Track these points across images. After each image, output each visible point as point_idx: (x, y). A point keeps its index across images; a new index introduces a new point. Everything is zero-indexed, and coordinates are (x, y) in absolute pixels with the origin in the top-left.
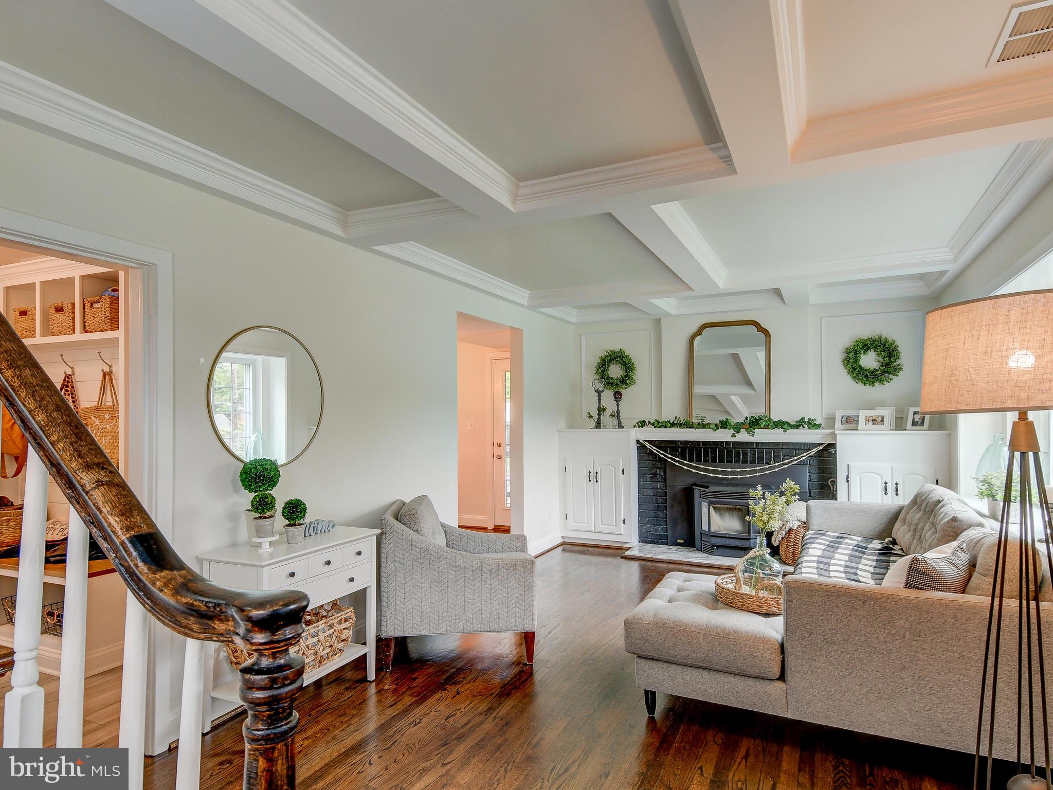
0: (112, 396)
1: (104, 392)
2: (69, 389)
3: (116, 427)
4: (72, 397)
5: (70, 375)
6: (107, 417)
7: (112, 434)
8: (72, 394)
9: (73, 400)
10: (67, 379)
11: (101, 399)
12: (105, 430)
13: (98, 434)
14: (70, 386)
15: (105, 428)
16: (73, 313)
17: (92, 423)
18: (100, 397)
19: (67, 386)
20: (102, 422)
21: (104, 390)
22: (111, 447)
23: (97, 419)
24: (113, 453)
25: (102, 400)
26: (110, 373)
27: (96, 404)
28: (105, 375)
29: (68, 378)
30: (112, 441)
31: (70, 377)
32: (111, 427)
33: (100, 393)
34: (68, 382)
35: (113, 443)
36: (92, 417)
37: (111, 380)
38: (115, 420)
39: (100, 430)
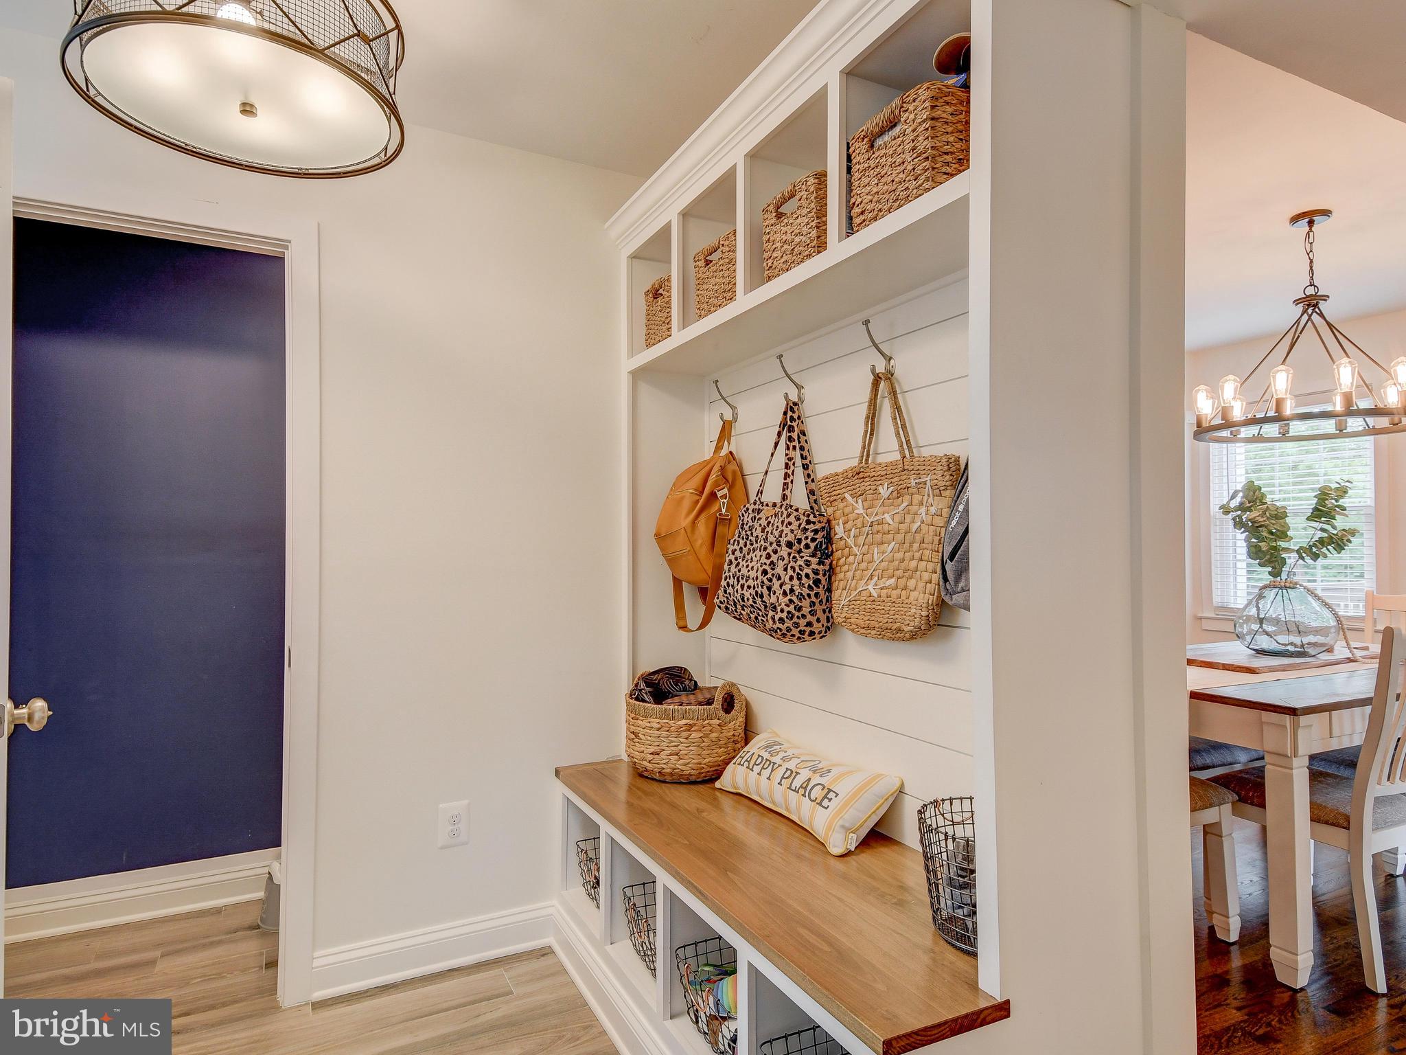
0: (898, 434)
1: (872, 430)
2: (795, 435)
3: (908, 518)
4: (802, 455)
5: (795, 404)
6: (884, 491)
7: (900, 537)
8: (802, 448)
9: (805, 462)
10: (790, 413)
11: (866, 449)
12: (880, 527)
13: (861, 539)
14: (796, 429)
15: (880, 523)
16: (822, 199)
17: (847, 510)
18: (865, 442)
19: (791, 429)
20: (872, 506)
21: (872, 424)
22: (899, 573)
23: (860, 501)
24: (905, 588)
25: (868, 451)
26: (889, 375)
27: (855, 462)
28: (877, 380)
29: (792, 410)
30: (899, 556)
31: (795, 408)
32: (897, 518)
33: (866, 432)
34: (792, 419)
35: (902, 561)
36: (847, 495)
37: (893, 392)
38: (907, 499)
39: (866, 529)
